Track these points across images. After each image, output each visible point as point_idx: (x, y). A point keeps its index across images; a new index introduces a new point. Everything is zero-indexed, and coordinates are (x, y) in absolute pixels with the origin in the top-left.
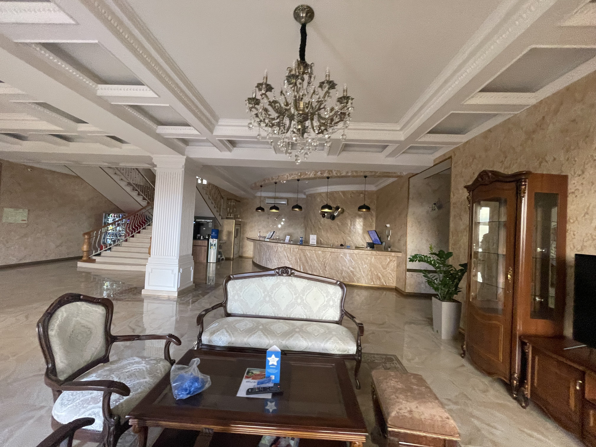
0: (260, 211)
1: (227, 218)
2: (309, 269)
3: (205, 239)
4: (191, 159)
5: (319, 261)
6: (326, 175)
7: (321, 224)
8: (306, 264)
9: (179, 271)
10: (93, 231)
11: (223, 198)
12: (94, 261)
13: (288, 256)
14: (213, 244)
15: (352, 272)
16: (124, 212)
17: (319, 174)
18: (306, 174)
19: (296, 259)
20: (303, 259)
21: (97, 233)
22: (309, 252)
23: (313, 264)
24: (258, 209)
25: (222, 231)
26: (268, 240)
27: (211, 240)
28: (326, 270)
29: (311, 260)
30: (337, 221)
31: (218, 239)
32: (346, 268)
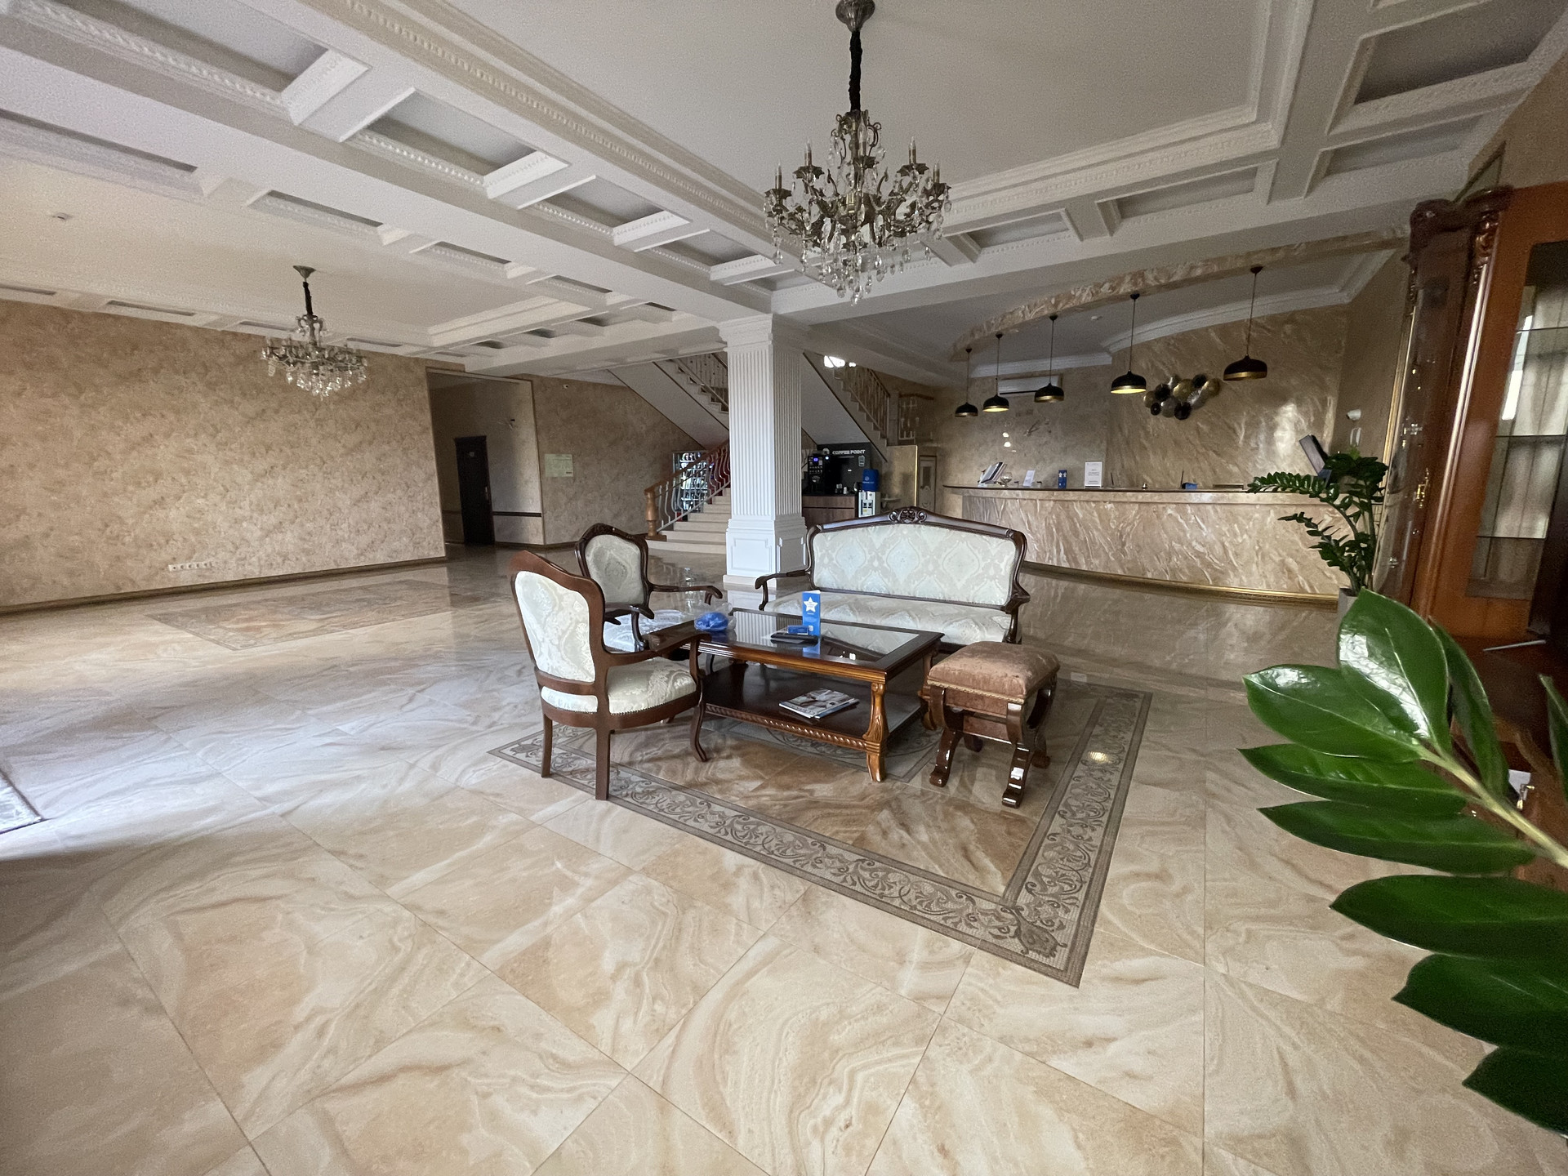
0: (965, 414)
1: (901, 443)
2: (1080, 550)
3: (851, 492)
4: (781, 317)
5: (1107, 527)
6: (1126, 288)
7: (1147, 433)
8: (1073, 540)
9: (777, 543)
10: (658, 485)
11: (889, 395)
12: (664, 539)
13: (1028, 522)
14: (867, 502)
15: (1198, 554)
16: (704, 449)
17: (1105, 289)
18: (1070, 297)
19: (1048, 527)
20: (1066, 525)
21: (664, 488)
22: (1082, 508)
23: (1090, 538)
24: (961, 409)
25: (889, 475)
26: (985, 486)
27: (862, 495)
28: (1125, 554)
29: (1087, 529)
30: (1196, 420)
31: (879, 493)
32: (1182, 545)
